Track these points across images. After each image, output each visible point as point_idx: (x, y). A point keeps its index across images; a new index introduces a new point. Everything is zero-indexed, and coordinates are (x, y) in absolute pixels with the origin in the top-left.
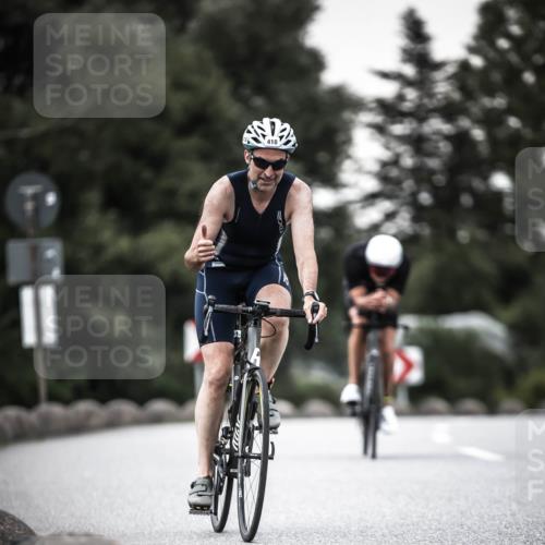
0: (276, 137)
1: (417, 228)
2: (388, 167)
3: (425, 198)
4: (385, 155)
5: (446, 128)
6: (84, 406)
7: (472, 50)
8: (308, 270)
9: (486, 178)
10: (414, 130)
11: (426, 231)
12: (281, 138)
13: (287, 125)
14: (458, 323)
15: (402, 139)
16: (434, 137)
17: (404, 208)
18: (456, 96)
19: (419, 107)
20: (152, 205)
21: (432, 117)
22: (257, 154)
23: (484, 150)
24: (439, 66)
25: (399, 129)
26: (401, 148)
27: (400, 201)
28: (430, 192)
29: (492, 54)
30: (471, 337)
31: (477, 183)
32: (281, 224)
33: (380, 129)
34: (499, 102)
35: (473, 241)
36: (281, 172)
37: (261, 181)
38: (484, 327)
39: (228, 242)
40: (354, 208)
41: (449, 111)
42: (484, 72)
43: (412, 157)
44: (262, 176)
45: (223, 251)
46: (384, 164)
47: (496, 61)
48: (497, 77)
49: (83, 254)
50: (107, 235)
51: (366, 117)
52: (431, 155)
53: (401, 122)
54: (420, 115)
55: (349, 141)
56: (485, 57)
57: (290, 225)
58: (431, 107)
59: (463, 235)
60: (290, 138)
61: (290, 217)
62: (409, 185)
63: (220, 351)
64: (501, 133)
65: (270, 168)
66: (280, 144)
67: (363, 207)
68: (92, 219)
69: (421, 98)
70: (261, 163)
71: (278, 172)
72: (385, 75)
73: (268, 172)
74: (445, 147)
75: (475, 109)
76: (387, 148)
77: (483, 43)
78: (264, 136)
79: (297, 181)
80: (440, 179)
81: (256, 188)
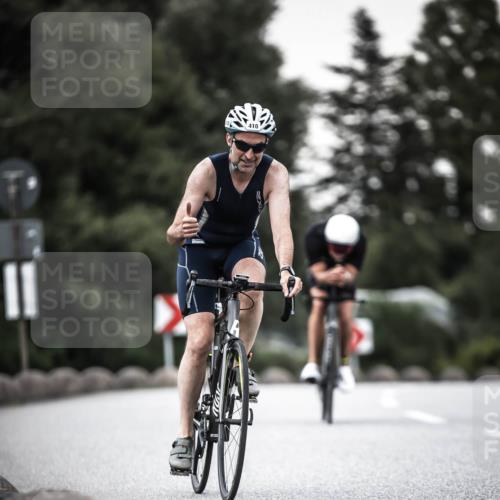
0: (257, 122)
1: (367, 210)
2: (341, 154)
3: (375, 182)
4: (338, 143)
5: (394, 118)
6: (62, 374)
7: (418, 47)
8: (284, 246)
9: (429, 164)
10: (364, 120)
11: (375, 213)
12: (262, 122)
13: (267, 111)
14: (405, 297)
15: (354, 128)
16: (383, 127)
17: (355, 192)
18: (403, 89)
19: (369, 99)
20: (125, 188)
21: (381, 108)
22: (239, 137)
23: (428, 139)
24: (386, 61)
25: (350, 119)
26: (352, 137)
27: (351, 185)
28: (379, 177)
29: (435, 51)
30: (416, 310)
31: (422, 169)
32: (260, 203)
33: (333, 119)
34: (442, 95)
35: (419, 222)
36: (261, 155)
37: (242, 163)
38: (428, 301)
39: (209, 220)
40: (310, 192)
41: (396, 103)
42: (429, 66)
43: (362, 145)
44: (243, 158)
45: (204, 228)
46: (337, 152)
47: (439, 58)
48: (440, 71)
49: (62, 234)
50: (83, 216)
51: (321, 108)
52: (379, 143)
53: (352, 113)
54: (370, 106)
55: (304, 130)
56: (429, 53)
57: (268, 204)
58: (380, 99)
59: (410, 216)
60: (270, 123)
61: (268, 197)
62: (359, 170)
63: (203, 321)
64: (444, 123)
65: (251, 150)
66: (261, 129)
67: (318, 191)
68: (70, 201)
69: (370, 90)
70: (243, 146)
71: (257, 155)
72: (338, 70)
73: (249, 154)
74: (392, 136)
75: (420, 101)
76: (340, 137)
77: (428, 40)
78: (246, 120)
79: (275, 162)
80: (388, 165)
81: (237, 170)
